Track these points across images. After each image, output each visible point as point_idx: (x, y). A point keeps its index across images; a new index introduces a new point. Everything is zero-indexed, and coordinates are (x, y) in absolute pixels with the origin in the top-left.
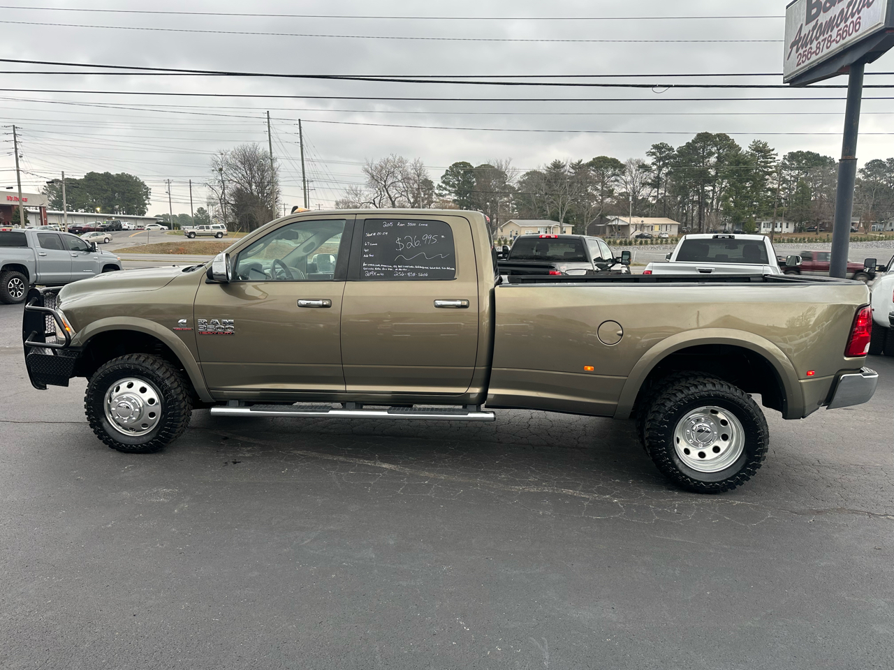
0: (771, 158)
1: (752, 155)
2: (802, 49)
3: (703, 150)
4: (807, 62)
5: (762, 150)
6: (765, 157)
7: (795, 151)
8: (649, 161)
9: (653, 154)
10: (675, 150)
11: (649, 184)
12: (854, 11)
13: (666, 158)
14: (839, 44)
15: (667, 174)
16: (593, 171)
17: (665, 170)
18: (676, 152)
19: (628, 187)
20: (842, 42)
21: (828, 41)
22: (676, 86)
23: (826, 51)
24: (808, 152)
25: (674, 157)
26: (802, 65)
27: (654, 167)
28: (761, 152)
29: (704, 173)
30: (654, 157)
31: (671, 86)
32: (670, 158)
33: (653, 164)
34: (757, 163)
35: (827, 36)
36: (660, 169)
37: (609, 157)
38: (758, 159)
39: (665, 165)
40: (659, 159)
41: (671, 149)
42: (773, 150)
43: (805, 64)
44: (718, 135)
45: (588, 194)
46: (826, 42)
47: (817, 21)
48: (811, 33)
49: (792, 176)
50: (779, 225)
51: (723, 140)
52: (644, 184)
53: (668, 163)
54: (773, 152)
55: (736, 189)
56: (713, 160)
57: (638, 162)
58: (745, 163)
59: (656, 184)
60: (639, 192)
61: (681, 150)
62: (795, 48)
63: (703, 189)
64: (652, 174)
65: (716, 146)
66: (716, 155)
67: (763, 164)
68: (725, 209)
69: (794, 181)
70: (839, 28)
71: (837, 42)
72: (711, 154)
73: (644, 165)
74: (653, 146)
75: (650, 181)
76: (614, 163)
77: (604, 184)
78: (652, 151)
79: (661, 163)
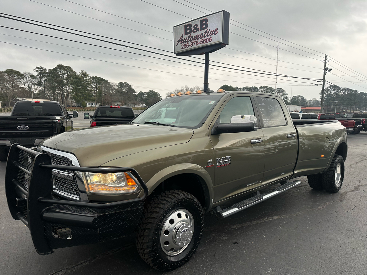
0: (88, 78)
1: (81, 76)
2: (184, 43)
3: (61, 72)
4: (186, 48)
5: (84, 74)
6: (86, 77)
7: (94, 76)
8: (35, 74)
9: (37, 71)
10: (47, 70)
11: (36, 84)
12: (208, 35)
13: (43, 73)
14: (202, 45)
15: (44, 81)
16: (7, 76)
17: (43, 79)
18: (48, 71)
19: (26, 85)
20: (203, 44)
21: (197, 43)
22: (129, 47)
23: (195, 46)
24: (99, 77)
25: (47, 73)
26: (184, 49)
27: (38, 77)
28: (85, 75)
29: (62, 81)
30: (38, 72)
31: (127, 47)
32: (45, 73)
33: (37, 75)
34: (83, 79)
35: (196, 41)
36: (41, 78)
37: (15, 70)
38: (84, 78)
39: (43, 76)
40: (40, 74)
41: (45, 70)
42: (89, 75)
43: (185, 49)
44: (66, 67)
45: (6, 86)
46: (196, 43)
47: (190, 35)
48: (188, 39)
49: (94, 86)
50: (93, 104)
51: (68, 68)
52: (34, 84)
53: (44, 76)
54: (89, 76)
55: (76, 89)
56: (65, 76)
57: (29, 74)
58: (79, 79)
59: (39, 84)
60: (31, 88)
61: (50, 70)
62: (180, 42)
63: (62, 88)
64: (37, 80)
65: (66, 71)
66: (67, 75)
67: (85, 80)
68: (73, 97)
69: (95, 88)
70: (201, 39)
71: (201, 44)
72: (64, 74)
73: (33, 75)
74: (36, 67)
75: (36, 83)
76: (18, 73)
77: (13, 83)
78: (36, 69)
79: (41, 75)
